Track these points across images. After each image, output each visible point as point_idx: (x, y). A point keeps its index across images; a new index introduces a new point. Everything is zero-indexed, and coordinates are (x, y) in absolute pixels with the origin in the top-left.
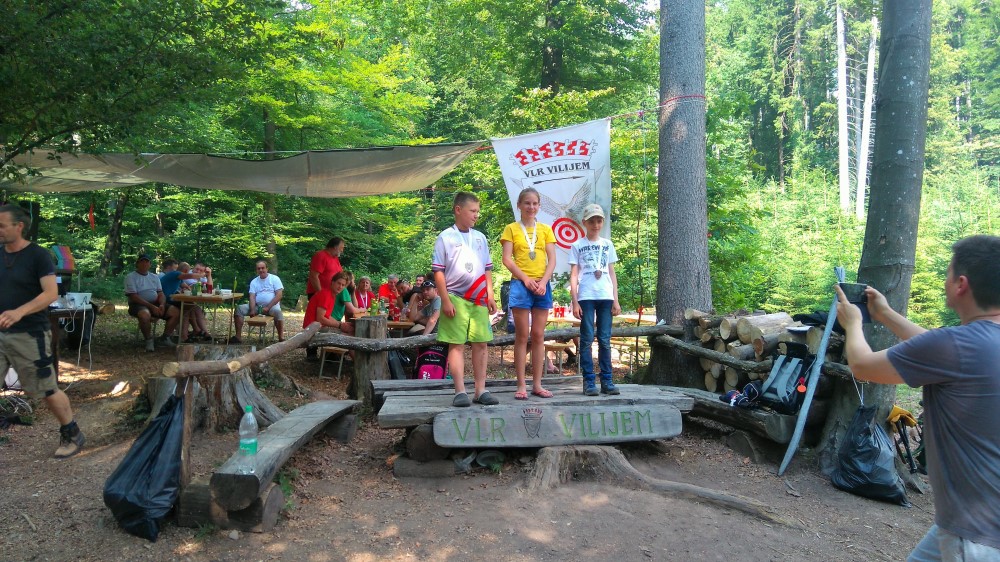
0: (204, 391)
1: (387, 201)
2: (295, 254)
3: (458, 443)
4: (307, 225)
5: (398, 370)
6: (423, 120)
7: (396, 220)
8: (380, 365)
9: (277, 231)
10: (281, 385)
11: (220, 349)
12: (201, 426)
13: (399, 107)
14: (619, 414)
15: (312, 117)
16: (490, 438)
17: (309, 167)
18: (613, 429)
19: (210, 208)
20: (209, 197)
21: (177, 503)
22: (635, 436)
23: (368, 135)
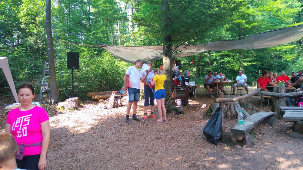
1: (283, 47)
2: (250, 68)
4: (254, 58)
5: (290, 103)
6: (296, 17)
7: (287, 53)
8: (283, 101)
9: (244, 61)
10: (249, 107)
11: (230, 96)
12: (226, 117)
13: (286, 14)
15: (254, 24)
17: (254, 39)
19: (223, 57)
20: (223, 53)
21: (222, 136)
23: (274, 26)
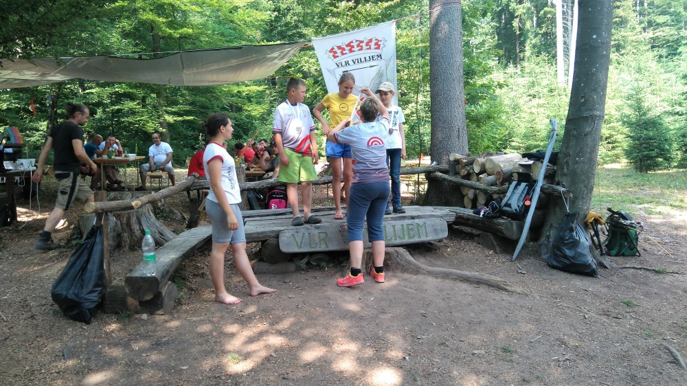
0: (119, 223)
1: (243, 88)
2: (181, 129)
3: (297, 250)
4: (188, 108)
5: (255, 203)
6: (266, 29)
7: (251, 102)
9: (168, 112)
10: (174, 218)
11: (130, 194)
12: (119, 246)
13: (247, 19)
14: (405, 226)
15: (185, 29)
16: (318, 246)
17: (182, 63)
18: (402, 237)
19: (119, 98)
20: (117, 90)
21: (103, 297)
22: (416, 240)
23: (227, 41)
